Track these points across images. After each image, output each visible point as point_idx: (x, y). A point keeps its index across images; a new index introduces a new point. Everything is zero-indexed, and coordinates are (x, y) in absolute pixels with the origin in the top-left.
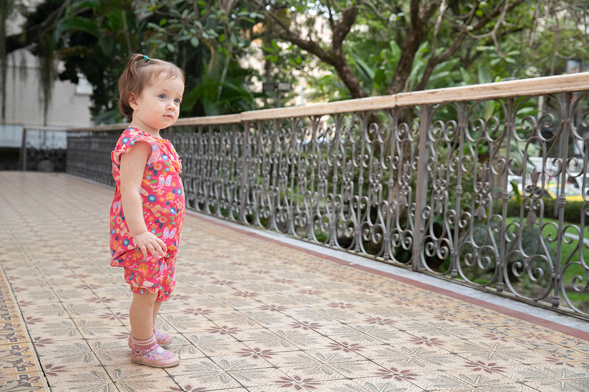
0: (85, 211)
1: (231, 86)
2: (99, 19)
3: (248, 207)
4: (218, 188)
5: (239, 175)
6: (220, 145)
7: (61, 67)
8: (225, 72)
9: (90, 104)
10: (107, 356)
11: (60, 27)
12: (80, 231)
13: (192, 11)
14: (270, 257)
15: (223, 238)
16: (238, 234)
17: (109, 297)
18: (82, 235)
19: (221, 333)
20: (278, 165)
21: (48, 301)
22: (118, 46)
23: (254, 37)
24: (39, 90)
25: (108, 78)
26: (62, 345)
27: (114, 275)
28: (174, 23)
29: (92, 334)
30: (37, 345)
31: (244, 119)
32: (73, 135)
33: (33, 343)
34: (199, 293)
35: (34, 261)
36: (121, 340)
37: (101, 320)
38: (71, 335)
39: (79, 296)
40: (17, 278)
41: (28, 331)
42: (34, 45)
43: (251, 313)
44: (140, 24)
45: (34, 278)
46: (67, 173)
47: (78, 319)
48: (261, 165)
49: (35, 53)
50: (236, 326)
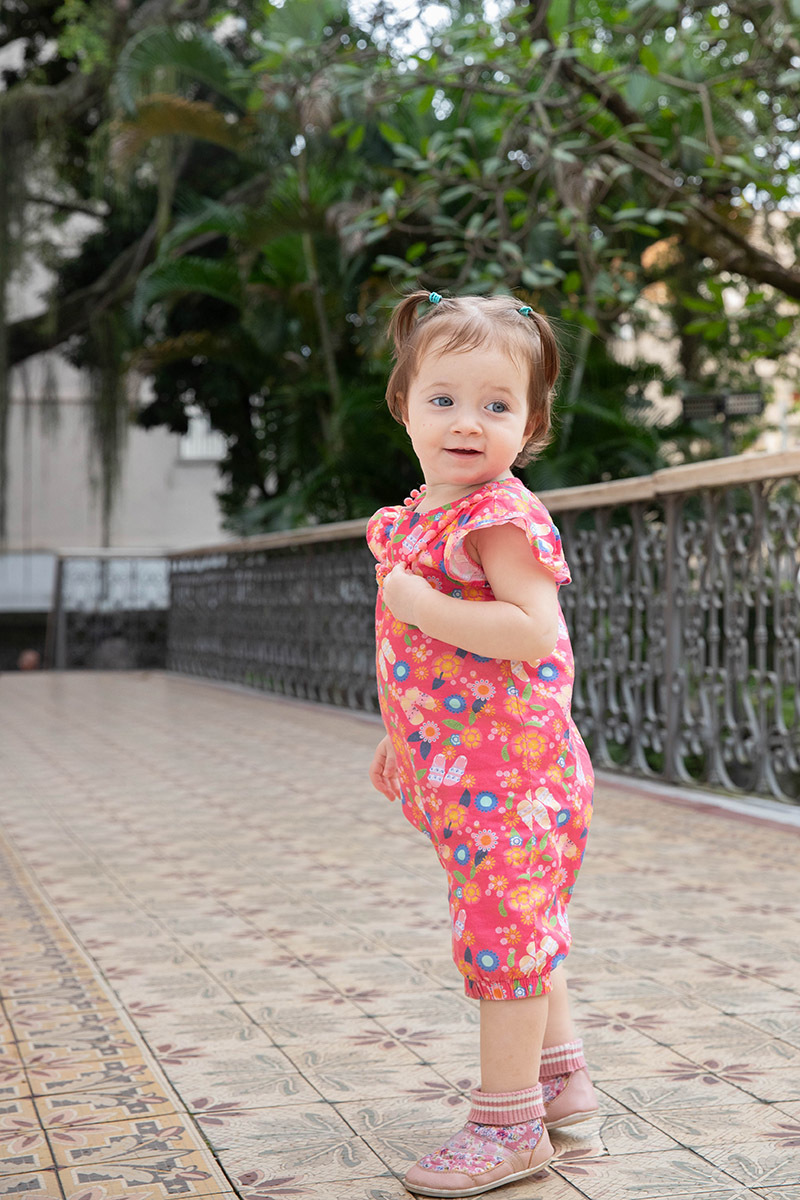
0: (240, 764)
1: (597, 411)
2: (245, 260)
3: (688, 734)
4: (596, 687)
5: (658, 643)
6: (596, 566)
7: (144, 392)
8: (578, 374)
9: (221, 484)
10: (401, 1149)
11: (144, 286)
12: (241, 817)
13: (492, 217)
14: (781, 869)
15: (631, 823)
16: (671, 809)
17: (365, 986)
18: (250, 828)
19: (705, 1079)
20: (770, 611)
21: (205, 1001)
22: (294, 326)
23: (647, 279)
24: (90, 457)
25: (262, 411)
26: (270, 1119)
27: (362, 927)
28: (445, 253)
29: (344, 1088)
30: (201, 1119)
31: (663, 488)
32: (184, 566)
33: (191, 1115)
34: (609, 971)
35: (140, 898)
36: (429, 1103)
37: (358, 1048)
38: (287, 1090)
39: (284, 985)
40: (107, 944)
41: (169, 1081)
42: (75, 341)
43: (776, 1024)
44: (351, 263)
45: (151, 943)
46: (171, 669)
47: (296, 1047)
48: (721, 613)
49: (78, 361)
50: (743, 1061)
